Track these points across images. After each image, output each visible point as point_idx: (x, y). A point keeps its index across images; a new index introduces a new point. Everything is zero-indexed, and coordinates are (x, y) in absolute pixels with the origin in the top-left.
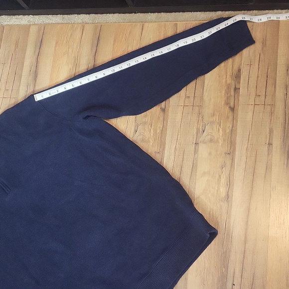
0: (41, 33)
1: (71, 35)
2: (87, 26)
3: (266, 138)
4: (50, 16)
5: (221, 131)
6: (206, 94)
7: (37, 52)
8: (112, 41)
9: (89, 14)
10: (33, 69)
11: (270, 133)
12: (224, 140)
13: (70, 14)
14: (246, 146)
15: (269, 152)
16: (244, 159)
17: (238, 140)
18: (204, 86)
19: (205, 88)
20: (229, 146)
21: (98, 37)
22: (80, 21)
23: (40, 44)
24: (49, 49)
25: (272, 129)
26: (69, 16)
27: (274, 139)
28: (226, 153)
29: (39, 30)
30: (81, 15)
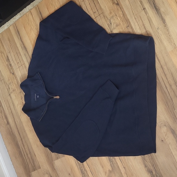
0: (15, 27)
1: (28, 19)
2: (32, 11)
3: (141, 7)
4: (15, 17)
5: (119, 18)
6: (102, 6)
7: (19, 37)
8: (47, 10)
9: (30, 4)
10: (23, 46)
11: (141, 4)
12: (123, 21)
13: (22, 10)
14: (134, 18)
15: (146, 13)
16: (136, 24)
17: (129, 17)
18: (98, 2)
19: (100, 3)
20: (126, 22)
21: (39, 12)
22: (28, 10)
23: (18, 32)
24: (23, 33)
25: (141, 1)
26: (22, 11)
27: (145, 5)
28: (127, 27)
29: (14, 27)
30: (27, 7)
